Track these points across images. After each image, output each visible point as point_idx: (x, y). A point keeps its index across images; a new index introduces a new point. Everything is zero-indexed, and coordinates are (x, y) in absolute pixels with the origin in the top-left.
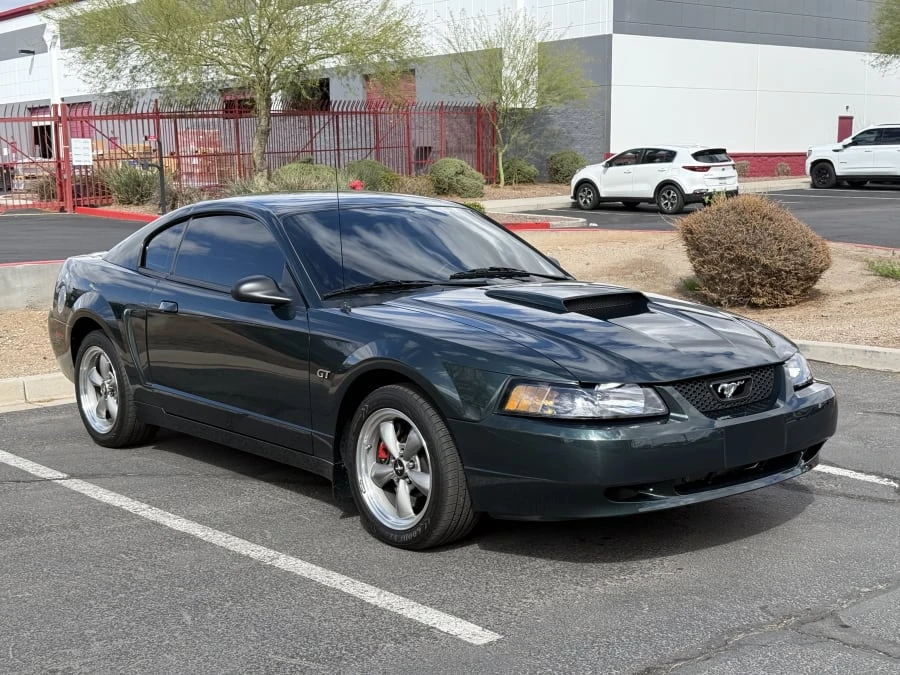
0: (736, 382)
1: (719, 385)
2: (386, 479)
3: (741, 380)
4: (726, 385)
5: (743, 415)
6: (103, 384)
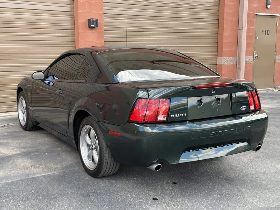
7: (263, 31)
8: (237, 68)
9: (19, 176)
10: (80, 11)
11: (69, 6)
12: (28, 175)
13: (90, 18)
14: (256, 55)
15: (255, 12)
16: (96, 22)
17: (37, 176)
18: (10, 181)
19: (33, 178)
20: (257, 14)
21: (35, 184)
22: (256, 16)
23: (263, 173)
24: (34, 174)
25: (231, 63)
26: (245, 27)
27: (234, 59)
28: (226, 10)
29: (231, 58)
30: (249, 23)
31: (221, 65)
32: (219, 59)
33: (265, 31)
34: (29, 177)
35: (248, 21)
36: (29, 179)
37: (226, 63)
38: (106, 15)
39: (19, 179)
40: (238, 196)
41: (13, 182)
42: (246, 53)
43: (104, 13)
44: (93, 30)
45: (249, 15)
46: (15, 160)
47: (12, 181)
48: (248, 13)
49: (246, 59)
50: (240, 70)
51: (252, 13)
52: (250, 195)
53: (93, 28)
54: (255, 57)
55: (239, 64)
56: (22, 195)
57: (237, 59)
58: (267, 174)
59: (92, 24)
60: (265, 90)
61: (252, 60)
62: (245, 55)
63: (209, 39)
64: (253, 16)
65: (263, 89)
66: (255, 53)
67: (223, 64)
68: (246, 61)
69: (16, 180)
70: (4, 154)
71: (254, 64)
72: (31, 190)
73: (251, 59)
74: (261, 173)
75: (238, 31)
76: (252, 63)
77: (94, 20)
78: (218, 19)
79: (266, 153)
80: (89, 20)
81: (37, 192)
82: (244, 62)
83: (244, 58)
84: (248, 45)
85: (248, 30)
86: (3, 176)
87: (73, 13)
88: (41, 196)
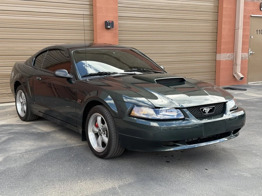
0: (209, 108)
1: (203, 109)
2: (96, 132)
3: (211, 108)
4: (206, 109)
5: (212, 119)
6: (23, 102)
7: (257, 31)
8: (234, 63)
9: (59, 146)
10: (98, 14)
11: (88, 10)
12: (66, 145)
13: (106, 20)
14: (251, 52)
15: (250, 14)
16: (112, 24)
17: (73, 145)
18: (54, 149)
19: (70, 147)
20: (252, 15)
21: (73, 151)
22: (251, 17)
23: (253, 145)
24: (71, 144)
25: (229, 59)
26: (241, 27)
27: (231, 55)
28: (224, 13)
29: (229, 54)
30: (245, 24)
31: (220, 61)
32: (218, 55)
33: (259, 31)
34: (67, 146)
35: (244, 22)
36: (68, 147)
37: (224, 59)
38: (121, 18)
39: (60, 148)
40: (233, 160)
41: (57, 150)
42: (242, 50)
43: (119, 16)
44: (109, 31)
45: (245, 17)
46: (54, 135)
47: (55, 149)
48: (244, 15)
49: (242, 55)
50: (237, 65)
51: (248, 15)
52: (242, 160)
53: (109, 29)
54: (250, 54)
55: (236, 60)
56: (65, 158)
57: (234, 55)
58: (257, 146)
59: (108, 25)
60: (259, 83)
61: (248, 56)
62: (241, 52)
63: (209, 37)
64: (248, 17)
65: (257, 82)
66: (250, 50)
67: (221, 60)
68: (242, 57)
69: (58, 148)
70: (44, 130)
71: (249, 60)
72: (72, 155)
73: (246, 55)
74: (251, 145)
75: (234, 30)
76: (247, 59)
77: (110, 22)
78: (217, 21)
79: (256, 131)
80: (106, 22)
81: (76, 156)
82: (241, 58)
83: (240, 55)
84: (244, 43)
85: (244, 30)
86: (47, 146)
87: (92, 16)
88: (80, 159)
